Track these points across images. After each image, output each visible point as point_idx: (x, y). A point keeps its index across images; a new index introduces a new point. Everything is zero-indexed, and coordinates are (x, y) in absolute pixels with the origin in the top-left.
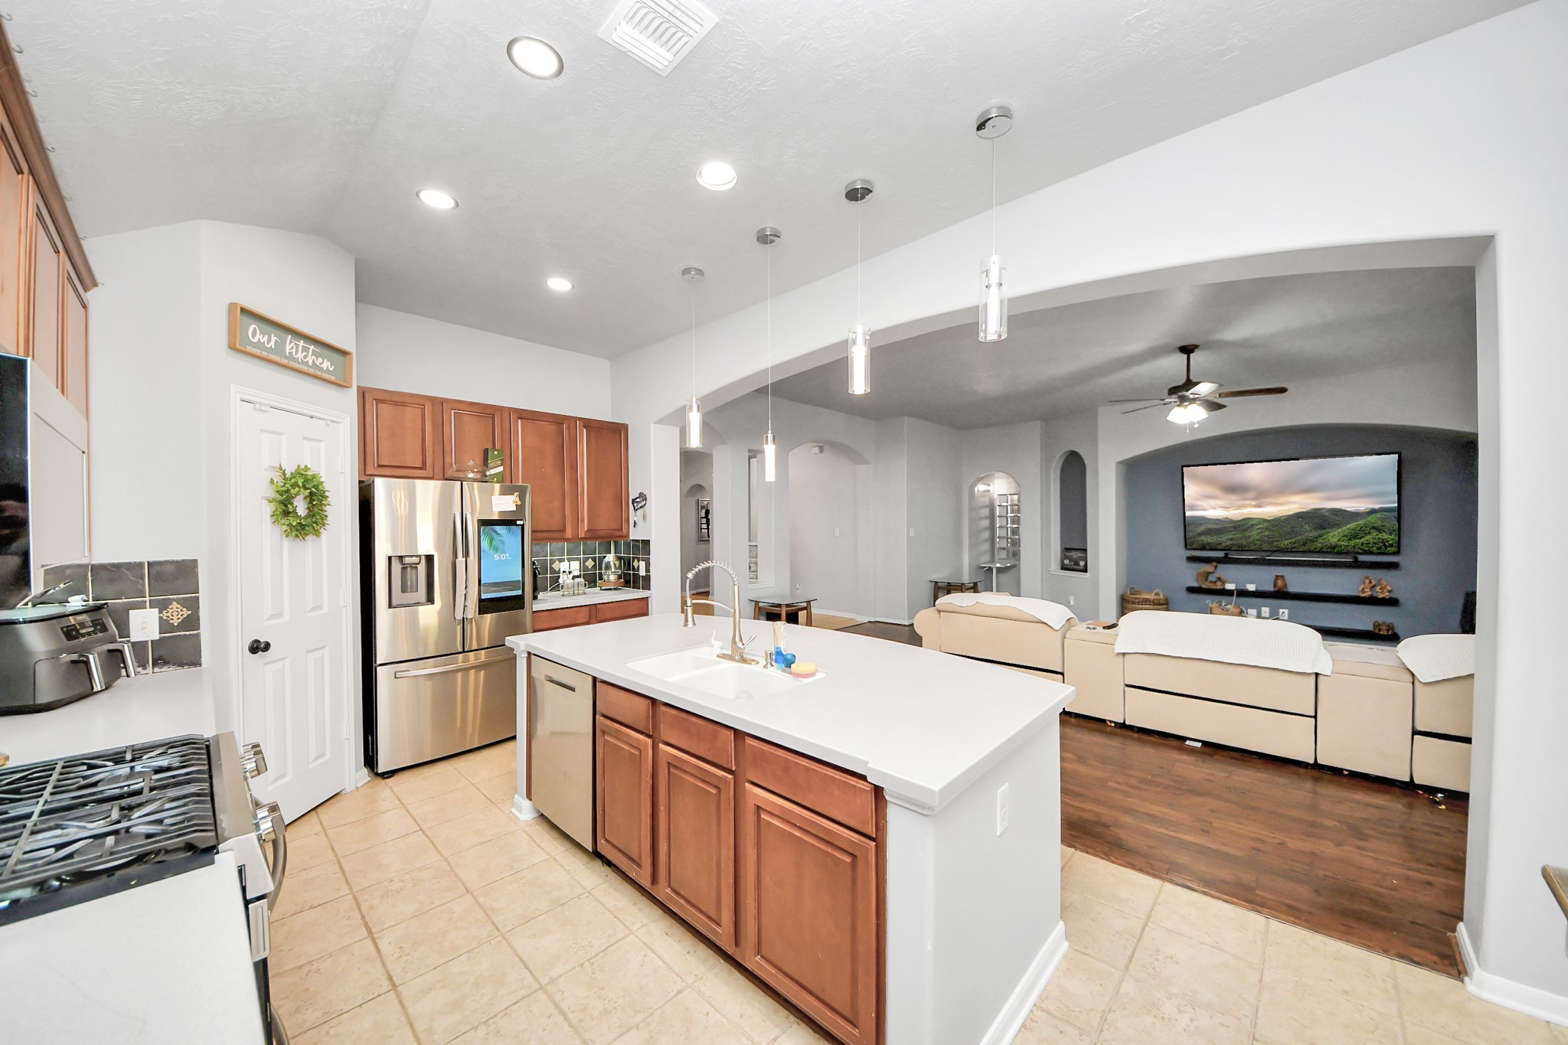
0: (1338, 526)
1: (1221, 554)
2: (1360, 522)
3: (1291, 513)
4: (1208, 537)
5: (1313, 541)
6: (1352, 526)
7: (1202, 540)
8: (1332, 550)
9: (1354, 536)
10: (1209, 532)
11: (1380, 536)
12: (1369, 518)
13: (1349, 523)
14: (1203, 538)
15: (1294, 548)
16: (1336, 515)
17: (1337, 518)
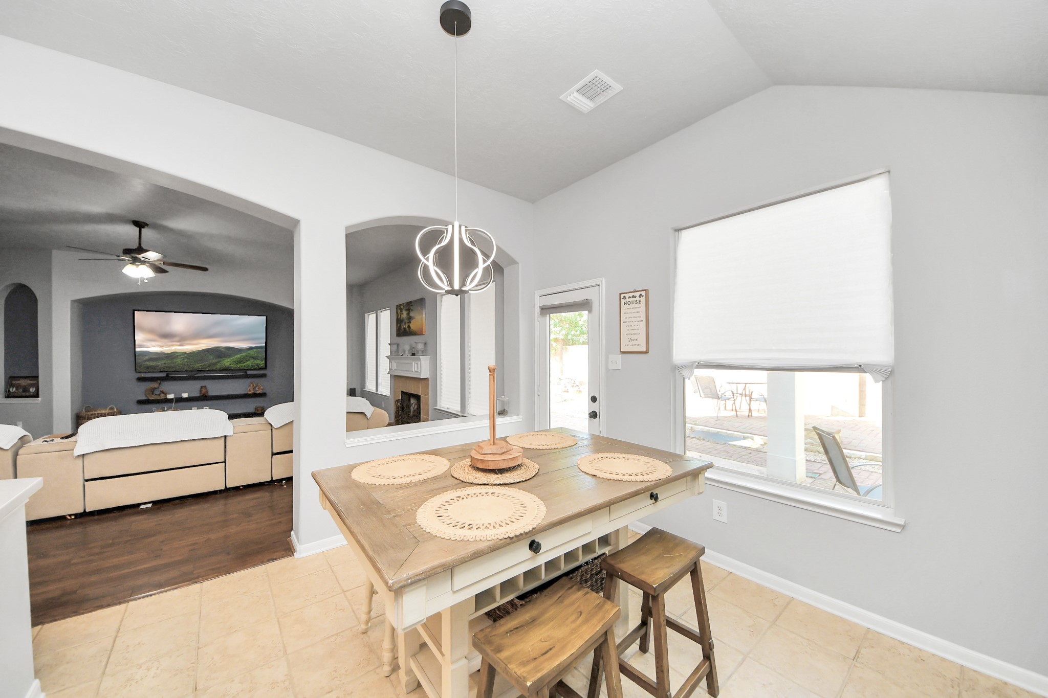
0: (230, 356)
1: (163, 375)
2: (243, 354)
3: (201, 349)
4: (151, 362)
5: (215, 364)
6: (238, 356)
7: (147, 364)
8: (226, 369)
9: (240, 362)
10: (151, 360)
11: (255, 362)
12: (249, 352)
13: (237, 355)
14: (148, 363)
15: (203, 368)
16: (228, 350)
17: (229, 352)
